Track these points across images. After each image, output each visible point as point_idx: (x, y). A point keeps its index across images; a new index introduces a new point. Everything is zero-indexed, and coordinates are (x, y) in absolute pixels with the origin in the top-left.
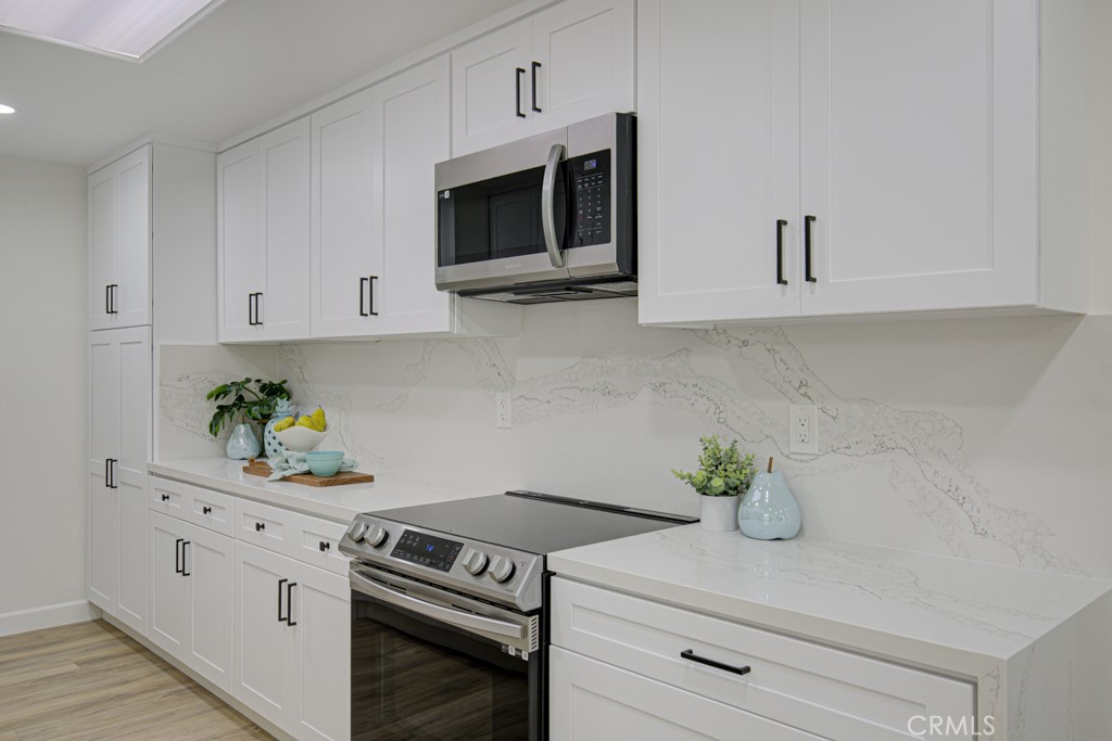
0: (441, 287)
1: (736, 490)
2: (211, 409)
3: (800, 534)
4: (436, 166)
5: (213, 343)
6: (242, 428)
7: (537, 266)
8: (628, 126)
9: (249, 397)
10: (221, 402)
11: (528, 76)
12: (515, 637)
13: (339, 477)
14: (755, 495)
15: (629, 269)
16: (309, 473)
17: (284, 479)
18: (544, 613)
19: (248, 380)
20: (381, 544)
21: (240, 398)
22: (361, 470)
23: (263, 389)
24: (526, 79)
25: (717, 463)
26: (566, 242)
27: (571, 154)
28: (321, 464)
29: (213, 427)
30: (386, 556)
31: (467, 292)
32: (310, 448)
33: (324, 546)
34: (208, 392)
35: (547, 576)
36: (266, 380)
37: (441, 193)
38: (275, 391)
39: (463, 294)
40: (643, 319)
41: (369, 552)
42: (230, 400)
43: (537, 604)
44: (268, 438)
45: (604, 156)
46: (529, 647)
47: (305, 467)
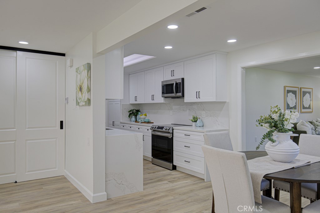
0: (162, 97)
1: (196, 121)
2: (129, 114)
3: (203, 126)
4: (162, 82)
5: (129, 104)
6: (133, 117)
7: (173, 95)
8: (183, 79)
9: (134, 112)
10: (130, 113)
11: (173, 71)
12: (169, 136)
13: (149, 122)
14: (198, 122)
15: (183, 95)
16: (145, 122)
17: (142, 123)
18: (173, 133)
19: (134, 109)
20: (155, 128)
21: (133, 112)
22: (152, 122)
23: (136, 111)
24: (172, 72)
25: (194, 118)
26: (177, 92)
27: (177, 82)
28: (146, 121)
29: (129, 116)
30: (156, 129)
31: (166, 97)
32: (145, 119)
33: (148, 130)
34: (128, 111)
35: (173, 129)
36: (136, 109)
37: (162, 85)
38: (138, 111)
39: (165, 98)
40: (185, 102)
41: (154, 129)
42: (131, 112)
43: (172, 132)
44: (137, 118)
45: (180, 83)
46: (171, 136)
47: (144, 121)
